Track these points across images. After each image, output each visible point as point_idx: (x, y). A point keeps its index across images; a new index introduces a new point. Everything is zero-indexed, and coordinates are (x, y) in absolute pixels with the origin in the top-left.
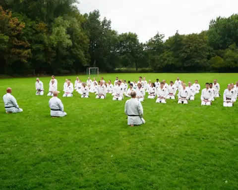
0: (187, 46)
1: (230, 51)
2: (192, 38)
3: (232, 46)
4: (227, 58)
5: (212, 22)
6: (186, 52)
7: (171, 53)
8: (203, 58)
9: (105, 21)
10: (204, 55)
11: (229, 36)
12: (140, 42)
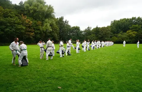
1: (120, 34)
2: (103, 29)
3: (121, 32)
4: (119, 37)
5: (112, 22)
6: (101, 35)
7: (94, 35)
8: (109, 37)
9: (66, 21)
11: (119, 28)
12: (81, 30)
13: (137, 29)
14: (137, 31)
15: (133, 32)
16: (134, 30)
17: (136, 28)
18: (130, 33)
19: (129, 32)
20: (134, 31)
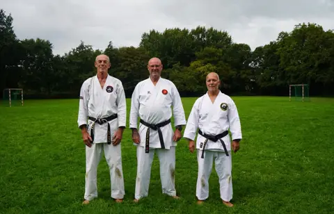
0: (127, 62)
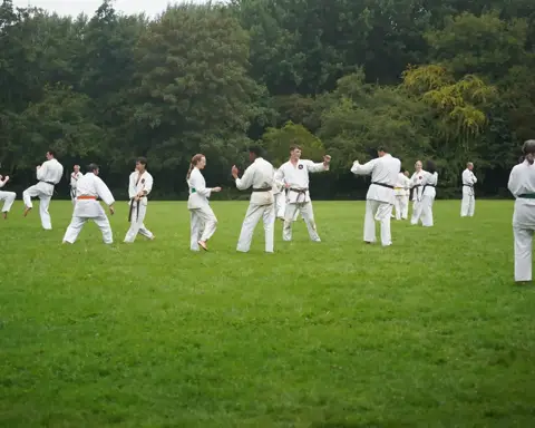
4: (335, 131)
6: (159, 101)
7: (78, 102)
8: (236, 129)
10: (239, 119)
13: (499, 56)
14: (493, 72)
15: (465, 84)
16: (469, 59)
17: (487, 41)
18: (434, 95)
19: (427, 85)
20: (470, 70)
